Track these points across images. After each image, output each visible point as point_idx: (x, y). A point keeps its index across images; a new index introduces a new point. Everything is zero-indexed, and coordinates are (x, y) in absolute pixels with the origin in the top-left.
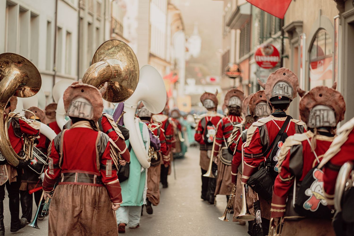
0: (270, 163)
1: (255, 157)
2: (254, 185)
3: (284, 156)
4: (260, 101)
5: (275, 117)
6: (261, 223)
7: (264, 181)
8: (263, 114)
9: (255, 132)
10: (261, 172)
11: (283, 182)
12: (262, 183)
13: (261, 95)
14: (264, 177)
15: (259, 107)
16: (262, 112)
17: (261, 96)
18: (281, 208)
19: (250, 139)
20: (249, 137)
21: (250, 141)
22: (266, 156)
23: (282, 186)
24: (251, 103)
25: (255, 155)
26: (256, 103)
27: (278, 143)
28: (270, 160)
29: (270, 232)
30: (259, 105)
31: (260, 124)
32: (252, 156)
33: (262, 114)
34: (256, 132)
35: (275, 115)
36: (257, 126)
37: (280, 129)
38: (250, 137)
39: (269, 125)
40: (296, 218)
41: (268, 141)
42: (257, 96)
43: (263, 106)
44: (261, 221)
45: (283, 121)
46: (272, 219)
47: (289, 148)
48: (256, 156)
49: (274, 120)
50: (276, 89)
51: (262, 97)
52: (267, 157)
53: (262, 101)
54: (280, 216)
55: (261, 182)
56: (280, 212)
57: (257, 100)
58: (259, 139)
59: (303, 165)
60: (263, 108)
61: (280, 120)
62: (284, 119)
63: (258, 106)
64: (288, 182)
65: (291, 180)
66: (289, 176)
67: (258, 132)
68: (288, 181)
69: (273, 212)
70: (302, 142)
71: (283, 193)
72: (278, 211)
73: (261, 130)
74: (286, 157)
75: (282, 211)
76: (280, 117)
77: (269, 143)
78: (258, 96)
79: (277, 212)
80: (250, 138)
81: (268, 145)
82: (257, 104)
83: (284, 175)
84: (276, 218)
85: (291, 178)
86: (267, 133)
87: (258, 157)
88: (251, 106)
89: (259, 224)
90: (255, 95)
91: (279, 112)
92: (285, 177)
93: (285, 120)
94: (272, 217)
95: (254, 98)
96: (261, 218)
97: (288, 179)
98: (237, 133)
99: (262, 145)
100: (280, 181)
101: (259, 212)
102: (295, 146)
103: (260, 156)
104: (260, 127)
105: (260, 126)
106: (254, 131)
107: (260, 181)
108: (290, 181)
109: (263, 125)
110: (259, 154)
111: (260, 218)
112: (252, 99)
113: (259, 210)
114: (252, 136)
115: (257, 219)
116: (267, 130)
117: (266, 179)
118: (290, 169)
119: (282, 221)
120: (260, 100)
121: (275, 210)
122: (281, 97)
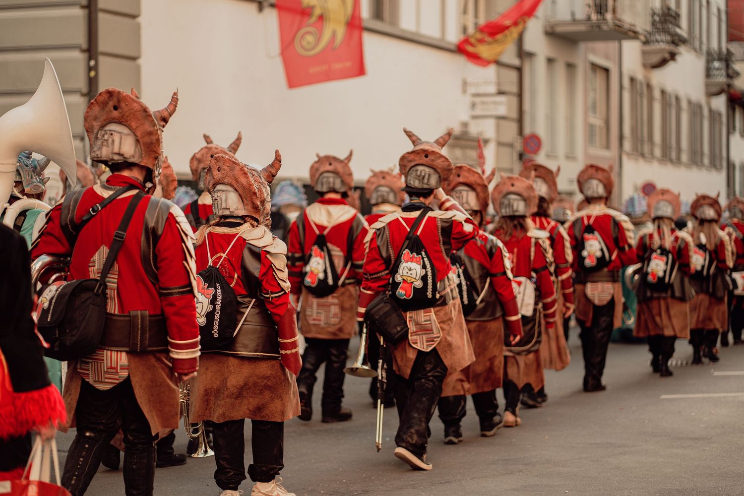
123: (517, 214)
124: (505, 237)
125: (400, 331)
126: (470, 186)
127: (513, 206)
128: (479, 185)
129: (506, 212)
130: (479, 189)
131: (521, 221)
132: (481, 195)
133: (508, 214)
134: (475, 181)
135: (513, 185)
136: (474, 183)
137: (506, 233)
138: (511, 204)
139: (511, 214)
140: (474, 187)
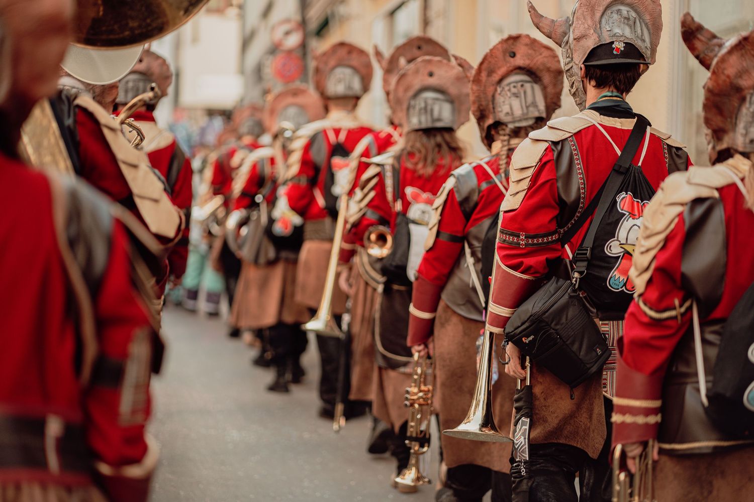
0: (585, 264)
1: (533, 244)
2: (531, 338)
3: (662, 236)
4: (512, 71)
5: (604, 115)
6: (526, 462)
7: (564, 320)
8: (525, 111)
9: (541, 160)
10: (553, 292)
11: (655, 323)
12: (558, 327)
13: (514, 50)
14: (564, 309)
15: (509, 90)
16: (522, 107)
17: (513, 55)
18: (648, 412)
19: (525, 184)
20: (519, 179)
21: (525, 192)
22: (569, 241)
23: (653, 338)
24: (479, 79)
25: (533, 237)
26: (496, 77)
27: (618, 200)
28: (586, 254)
29: (619, 492)
30: (509, 84)
31: (556, 136)
32: (522, 240)
33: (523, 114)
34: (544, 160)
35: (604, 110)
36: (546, 141)
37: (619, 153)
38: (526, 176)
39: (586, 140)
40: (707, 447)
41: (582, 191)
42: (499, 54)
43: (522, 86)
44: (527, 456)
45: (628, 130)
46: (618, 449)
47: (679, 209)
48: (535, 242)
49: (601, 125)
50: (611, 21)
51: (518, 56)
52: (571, 243)
53: (518, 71)
54: (645, 439)
55: (556, 325)
56: (647, 425)
57: (499, 68)
58: (552, 182)
59: (726, 264)
60: (525, 93)
61: (618, 126)
62: (628, 124)
63: (507, 88)
64: (670, 323)
65: (683, 315)
66: (677, 302)
67: (551, 158)
68: (675, 318)
69: (623, 424)
70: (720, 190)
71: (656, 360)
72: (641, 420)
73: (560, 153)
74: (667, 240)
75: (653, 419)
76: (619, 118)
77: (583, 198)
78: (504, 52)
79: (634, 425)
80: (526, 179)
81: (582, 203)
82: (500, 81)
83: (661, 298)
84: (634, 443)
85: (683, 310)
86: (579, 164)
87: (543, 243)
88: (478, 90)
89: (519, 461)
90: (494, 51)
91: (614, 101)
92: (664, 305)
93: (632, 128)
94: (617, 442)
95: (490, 62)
96: (527, 446)
97: (672, 313)
98: (376, 185)
99: (561, 203)
100: (645, 320)
101: (523, 424)
102: (698, 201)
103: (548, 242)
104: (555, 143)
105: (555, 139)
106: (537, 159)
107: (552, 322)
108: (679, 318)
109: (566, 139)
110: (547, 235)
111: (525, 444)
112: (485, 66)
113: (527, 417)
114: (530, 173)
115: (516, 447)
116: (577, 155)
117: (572, 312)
118: (684, 276)
119: (654, 454)
120: (511, 68)
121: (628, 419)
122: (623, 49)
123: (439, 125)
124: (425, 166)
125: (602, 355)
126: (532, 74)
127: (432, 110)
128: (548, 70)
129: (420, 122)
130: (547, 78)
131: (447, 136)
132: (550, 90)
133: (424, 126)
134: (543, 64)
135: (431, 75)
136: (541, 67)
137: (425, 160)
138: (429, 108)
139: (429, 125)
140: (540, 74)
